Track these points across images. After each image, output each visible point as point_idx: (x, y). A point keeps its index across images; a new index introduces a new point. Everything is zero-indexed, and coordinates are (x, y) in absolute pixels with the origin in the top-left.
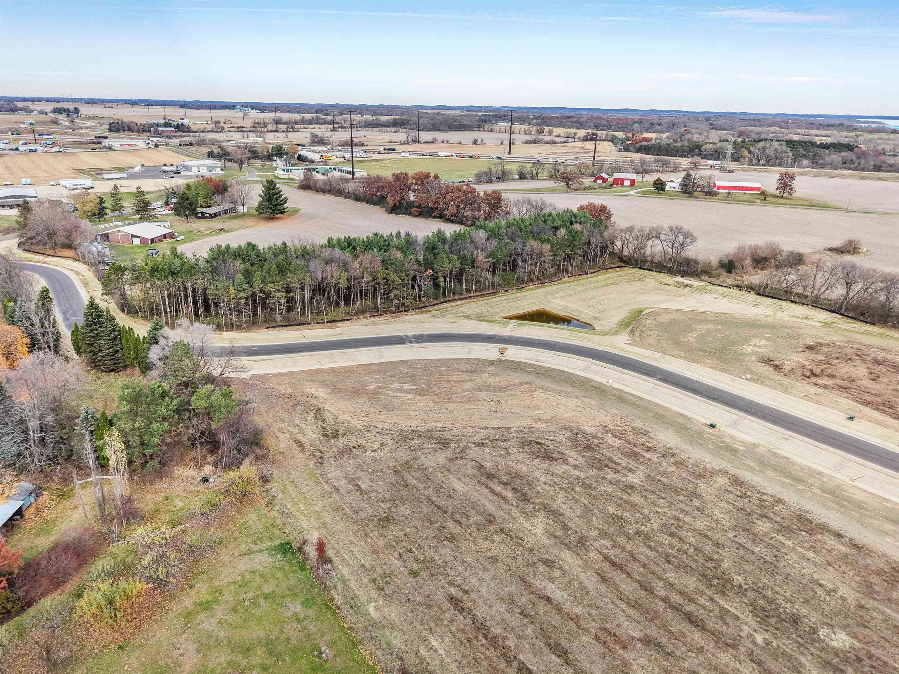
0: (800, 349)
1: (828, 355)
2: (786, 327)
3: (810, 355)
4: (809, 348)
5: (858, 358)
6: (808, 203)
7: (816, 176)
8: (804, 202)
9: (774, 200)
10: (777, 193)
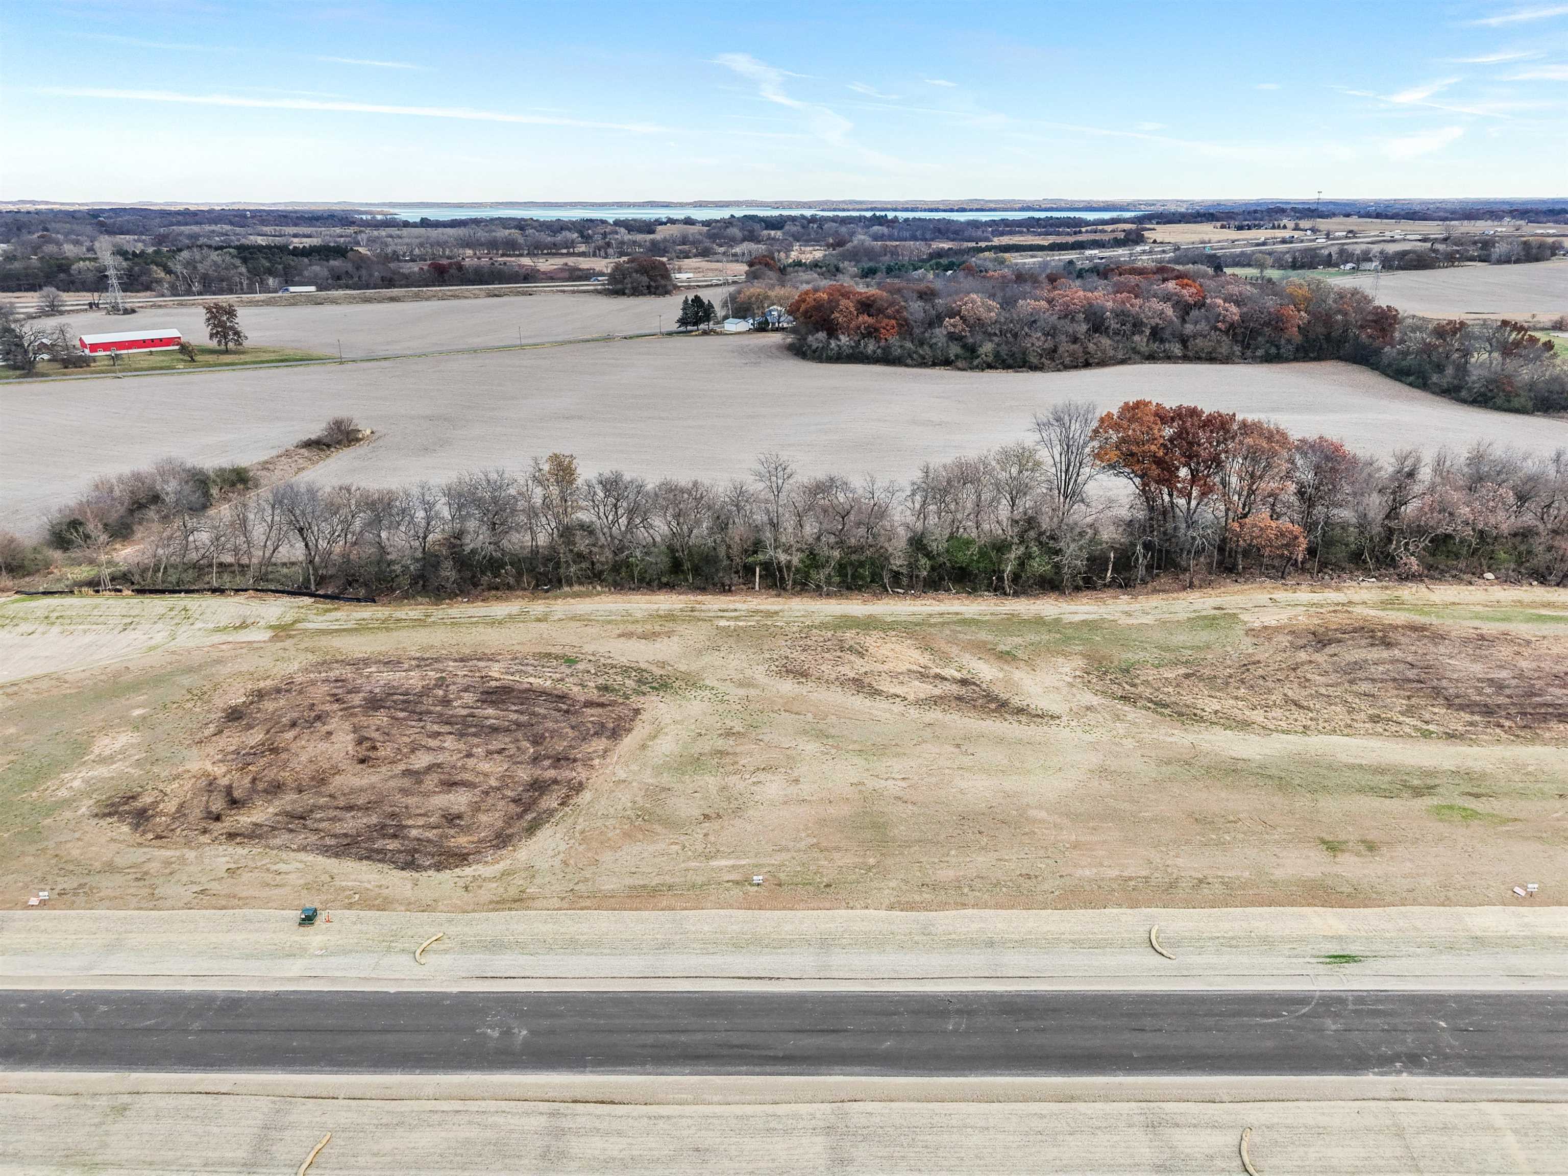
0: (212, 729)
1: (274, 724)
2: (190, 670)
3: (233, 739)
4: (234, 715)
5: (336, 706)
6: (273, 356)
7: (293, 304)
8: (265, 357)
9: (211, 358)
10: (213, 344)
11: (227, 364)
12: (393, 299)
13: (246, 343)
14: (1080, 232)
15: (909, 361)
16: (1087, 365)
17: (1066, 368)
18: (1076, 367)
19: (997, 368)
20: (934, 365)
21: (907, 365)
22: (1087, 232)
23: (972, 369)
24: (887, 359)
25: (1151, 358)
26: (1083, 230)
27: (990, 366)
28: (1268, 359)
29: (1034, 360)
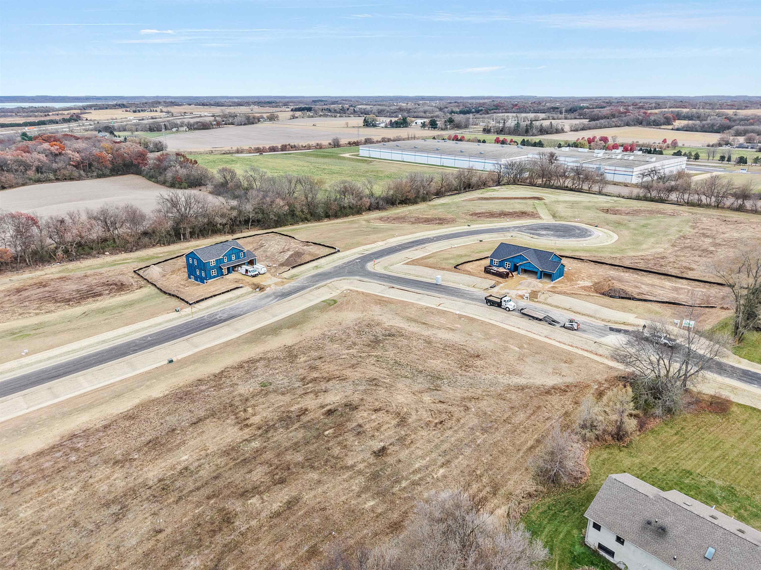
14: (48, 115)
22: (53, 115)
25: (39, 181)
26: (50, 114)
28: (99, 176)
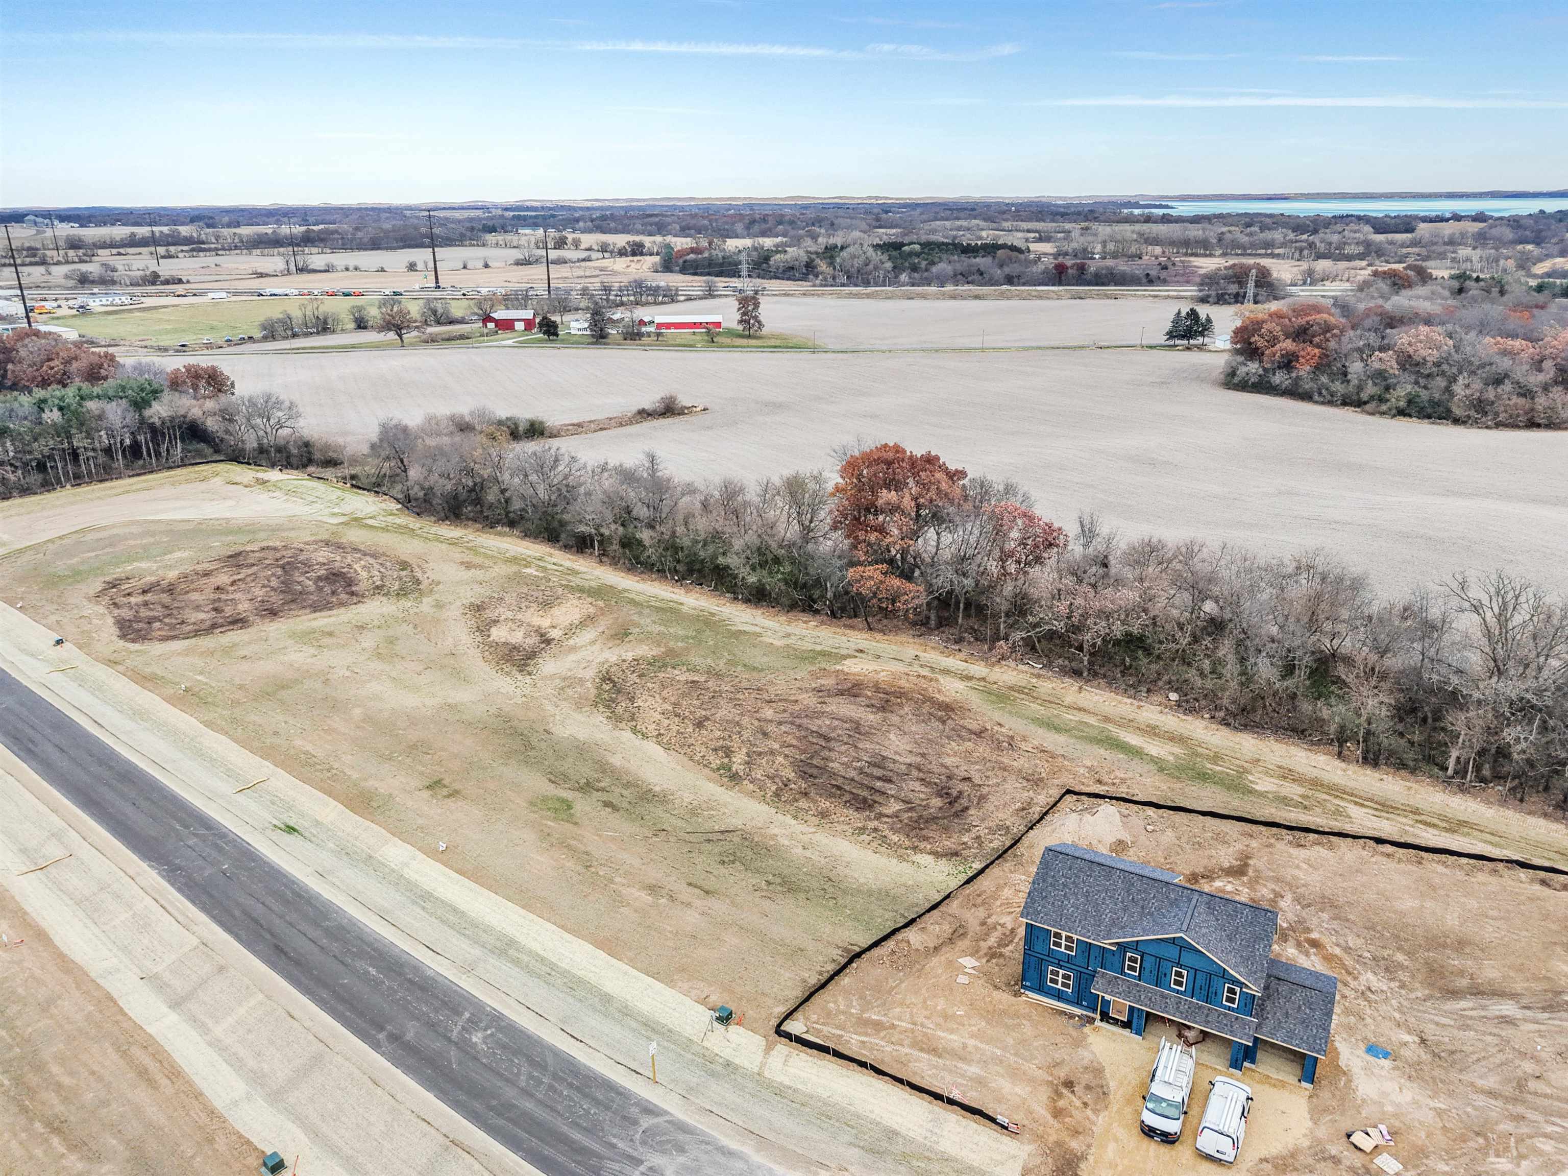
6: (778, 343)
7: (889, 298)
8: (773, 342)
9: (727, 341)
10: (740, 328)
11: (733, 347)
12: (977, 297)
13: (765, 331)
15: (1316, 397)
16: (1532, 424)
17: (1498, 425)
18: (1515, 426)
19: (1410, 416)
20: (1345, 404)
21: (1316, 402)
23: (1383, 413)
24: (1295, 393)
27: (1402, 413)
29: (1457, 411)
